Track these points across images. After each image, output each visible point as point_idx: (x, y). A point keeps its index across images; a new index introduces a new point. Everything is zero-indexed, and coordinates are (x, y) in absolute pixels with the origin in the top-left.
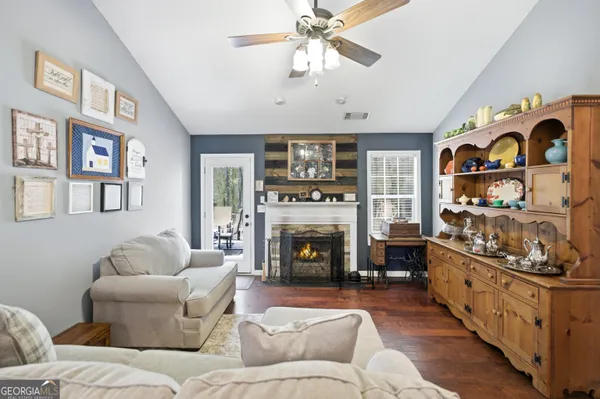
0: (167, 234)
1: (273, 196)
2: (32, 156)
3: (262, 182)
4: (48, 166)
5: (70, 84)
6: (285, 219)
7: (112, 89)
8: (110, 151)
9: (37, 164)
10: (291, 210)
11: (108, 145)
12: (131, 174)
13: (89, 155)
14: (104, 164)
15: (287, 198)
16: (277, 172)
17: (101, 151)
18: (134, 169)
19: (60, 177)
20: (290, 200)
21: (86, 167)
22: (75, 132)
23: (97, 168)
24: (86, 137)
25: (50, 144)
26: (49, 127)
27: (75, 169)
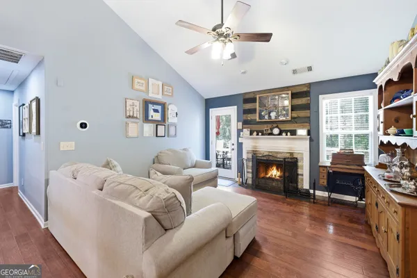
0: (184, 149)
1: (246, 132)
2: (131, 114)
3: (241, 123)
4: (136, 118)
5: (144, 85)
6: (255, 147)
7: (160, 84)
8: (160, 111)
9: (133, 117)
10: (258, 141)
11: (159, 108)
12: (169, 121)
13: (151, 113)
14: (157, 116)
15: (255, 133)
16: (250, 117)
17: (156, 111)
18: (171, 119)
19: (141, 121)
20: (258, 135)
21: (150, 118)
22: (146, 103)
23: (154, 118)
24: (150, 106)
25: (137, 109)
26: (137, 103)
27: (146, 119)
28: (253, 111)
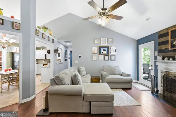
1: (159, 58)
2: (94, 52)
3: (157, 52)
4: (96, 53)
5: (99, 41)
7: (106, 39)
11: (106, 49)
12: (111, 53)
13: (102, 51)
14: (105, 52)
16: (163, 47)
17: (104, 50)
19: (98, 55)
21: (102, 53)
22: (100, 48)
23: (104, 53)
24: (102, 48)
25: (96, 50)
26: (96, 48)
27: (100, 54)
28: (166, 42)
